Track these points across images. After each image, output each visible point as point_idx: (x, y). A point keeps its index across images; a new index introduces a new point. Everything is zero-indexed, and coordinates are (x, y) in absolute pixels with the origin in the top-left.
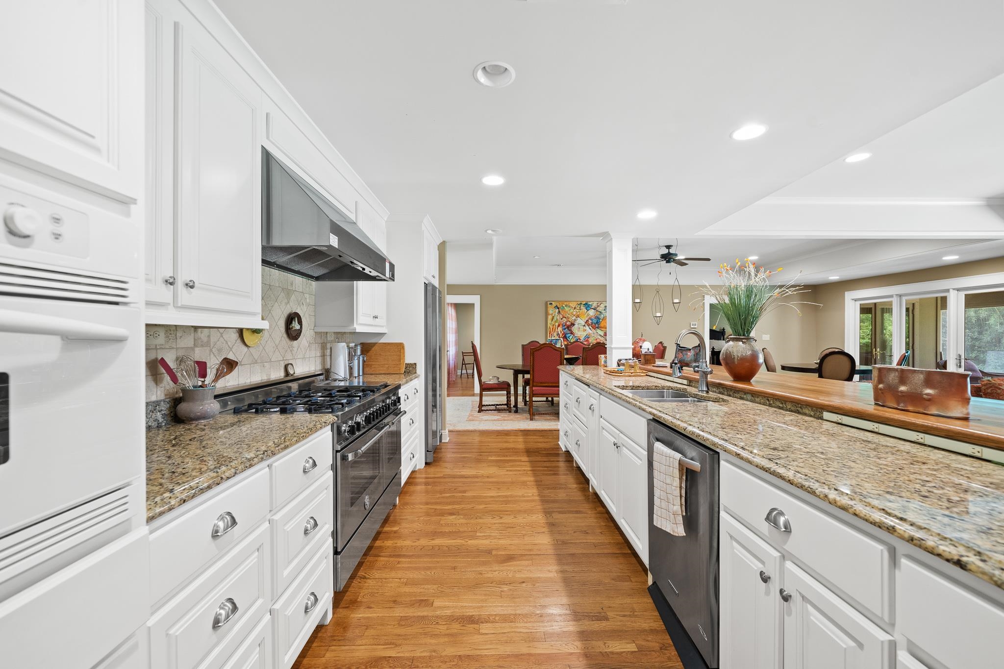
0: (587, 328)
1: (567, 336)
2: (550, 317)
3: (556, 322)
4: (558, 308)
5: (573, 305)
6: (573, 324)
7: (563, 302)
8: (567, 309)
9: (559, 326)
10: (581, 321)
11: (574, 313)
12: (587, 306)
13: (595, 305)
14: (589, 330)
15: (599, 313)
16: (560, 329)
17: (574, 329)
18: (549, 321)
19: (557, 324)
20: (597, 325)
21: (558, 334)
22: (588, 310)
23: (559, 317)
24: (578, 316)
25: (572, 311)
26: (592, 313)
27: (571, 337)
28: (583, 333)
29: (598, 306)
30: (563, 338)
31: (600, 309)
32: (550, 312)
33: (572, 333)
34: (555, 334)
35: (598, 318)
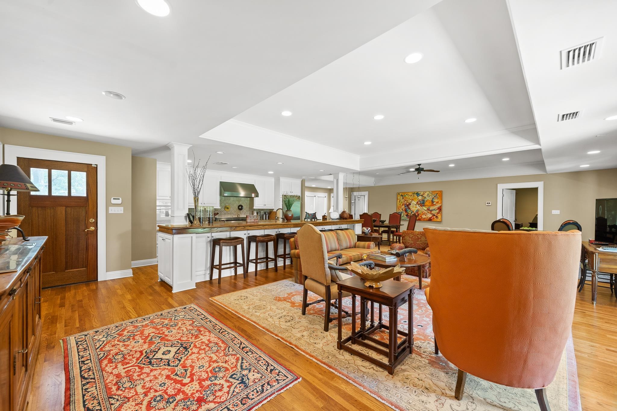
0: (418, 206)
1: (407, 210)
2: (398, 201)
3: (401, 203)
4: (402, 196)
5: (410, 194)
6: (410, 204)
7: (405, 193)
8: (407, 196)
9: (403, 205)
10: (414, 202)
11: (411, 198)
12: (418, 194)
13: (422, 193)
14: (418, 207)
15: (424, 198)
16: (403, 206)
17: (411, 207)
18: (398, 203)
19: (402, 204)
20: (423, 205)
21: (402, 209)
22: (418, 197)
23: (402, 201)
24: (413, 200)
25: (409, 197)
26: (420, 198)
27: (409, 211)
28: (415, 209)
29: (424, 194)
30: (405, 211)
31: (425, 196)
32: (399, 198)
33: (409, 209)
34: (401, 209)
35: (423, 200)
